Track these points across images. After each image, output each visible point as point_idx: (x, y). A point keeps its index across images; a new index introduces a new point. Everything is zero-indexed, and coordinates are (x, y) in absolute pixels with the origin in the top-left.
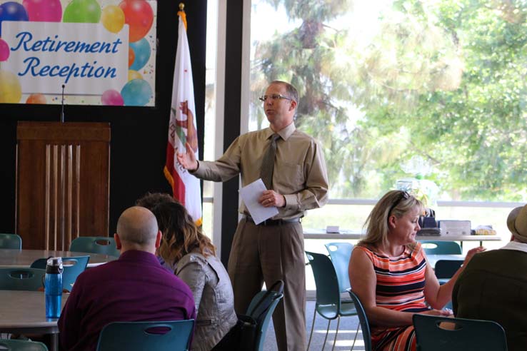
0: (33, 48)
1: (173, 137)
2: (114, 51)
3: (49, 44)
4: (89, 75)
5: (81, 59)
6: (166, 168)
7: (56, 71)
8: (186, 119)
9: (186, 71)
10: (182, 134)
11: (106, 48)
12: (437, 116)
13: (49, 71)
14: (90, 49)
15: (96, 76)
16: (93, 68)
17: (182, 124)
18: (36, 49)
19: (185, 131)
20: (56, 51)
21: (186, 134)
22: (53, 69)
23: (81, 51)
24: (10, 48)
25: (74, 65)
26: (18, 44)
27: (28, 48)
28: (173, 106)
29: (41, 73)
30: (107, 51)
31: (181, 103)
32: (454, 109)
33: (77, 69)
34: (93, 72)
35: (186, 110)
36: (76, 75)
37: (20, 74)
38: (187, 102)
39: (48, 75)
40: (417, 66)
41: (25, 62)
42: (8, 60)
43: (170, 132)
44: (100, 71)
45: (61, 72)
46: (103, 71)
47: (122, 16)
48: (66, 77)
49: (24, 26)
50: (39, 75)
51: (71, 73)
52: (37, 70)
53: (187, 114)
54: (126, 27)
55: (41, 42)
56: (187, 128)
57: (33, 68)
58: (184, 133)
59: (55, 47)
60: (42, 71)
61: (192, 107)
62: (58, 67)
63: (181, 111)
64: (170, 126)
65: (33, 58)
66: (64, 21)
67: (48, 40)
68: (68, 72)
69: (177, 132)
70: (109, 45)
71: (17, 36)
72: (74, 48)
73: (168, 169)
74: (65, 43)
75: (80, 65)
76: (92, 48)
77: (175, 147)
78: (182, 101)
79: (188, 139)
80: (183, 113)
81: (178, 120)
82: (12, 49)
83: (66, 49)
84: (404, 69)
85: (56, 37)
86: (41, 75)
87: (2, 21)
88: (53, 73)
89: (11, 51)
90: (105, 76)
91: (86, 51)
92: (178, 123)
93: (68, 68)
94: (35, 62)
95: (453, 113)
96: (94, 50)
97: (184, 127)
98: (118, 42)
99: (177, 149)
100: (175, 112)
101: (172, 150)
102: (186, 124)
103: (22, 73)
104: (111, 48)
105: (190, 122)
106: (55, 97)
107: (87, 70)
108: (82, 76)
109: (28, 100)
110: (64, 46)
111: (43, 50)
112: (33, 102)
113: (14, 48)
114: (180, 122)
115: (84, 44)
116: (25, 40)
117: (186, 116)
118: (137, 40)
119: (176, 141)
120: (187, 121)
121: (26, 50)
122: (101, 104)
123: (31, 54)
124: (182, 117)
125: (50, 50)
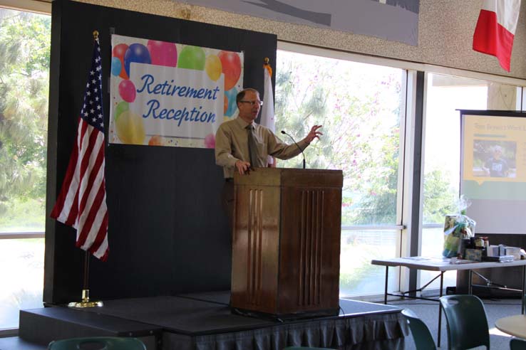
0: (154, 91)
2: (214, 98)
3: (167, 87)
4: (196, 120)
5: (190, 103)
7: (171, 115)
11: (209, 94)
13: (166, 114)
14: (197, 94)
15: (202, 121)
16: (199, 113)
18: (157, 91)
20: (172, 94)
22: (169, 112)
23: (190, 96)
24: (136, 89)
25: (185, 109)
26: (143, 86)
27: (151, 91)
29: (160, 116)
30: (209, 98)
33: (188, 113)
34: (199, 117)
36: (186, 119)
37: (144, 116)
39: (166, 119)
41: (148, 104)
42: (135, 101)
44: (204, 116)
45: (175, 115)
46: (206, 115)
47: (219, 65)
48: (178, 121)
49: (148, 68)
50: (159, 118)
51: (183, 116)
52: (157, 113)
54: (223, 75)
55: (161, 85)
57: (154, 110)
59: (171, 91)
60: (161, 114)
62: (173, 111)
65: (155, 101)
66: (179, 67)
67: (166, 84)
68: (180, 116)
70: (210, 92)
71: (142, 78)
72: (185, 93)
74: (179, 88)
75: (189, 109)
76: (199, 94)
82: (138, 91)
83: (179, 94)
85: (173, 81)
86: (160, 118)
87: (130, 61)
88: (170, 116)
89: (137, 93)
90: (208, 121)
91: (194, 97)
93: (180, 111)
94: (156, 105)
96: (200, 96)
98: (217, 90)
103: (146, 115)
104: (212, 95)
106: (170, 139)
107: (195, 114)
108: (191, 120)
109: (150, 142)
110: (178, 91)
111: (163, 93)
112: (154, 144)
113: (140, 90)
115: (193, 90)
116: (148, 83)
118: (230, 89)
121: (150, 92)
122: (204, 147)
123: (153, 96)
125: (168, 94)
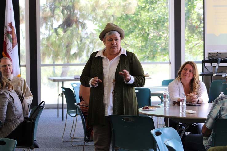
1: (6, 38)
6: (3, 52)
8: (11, 30)
9: (10, 9)
10: (10, 37)
12: (128, 25)
17: (10, 32)
19: (11, 35)
21: (12, 37)
28: (5, 25)
31: (9, 23)
32: (135, 22)
35: (11, 26)
38: (11, 23)
40: (117, 4)
43: (5, 36)
53: (12, 28)
56: (12, 34)
58: (11, 37)
61: (14, 25)
63: (9, 27)
64: (5, 34)
69: (8, 37)
73: (4, 53)
77: (7, 43)
78: (9, 22)
79: (13, 39)
80: (10, 28)
81: (8, 31)
84: (112, 5)
92: (8, 32)
95: (135, 24)
97: (10, 34)
99: (8, 44)
100: (6, 27)
101: (6, 45)
102: (12, 33)
105: (13, 32)
114: (9, 32)
117: (11, 29)
119: (7, 40)
120: (12, 31)
124: (9, 30)
